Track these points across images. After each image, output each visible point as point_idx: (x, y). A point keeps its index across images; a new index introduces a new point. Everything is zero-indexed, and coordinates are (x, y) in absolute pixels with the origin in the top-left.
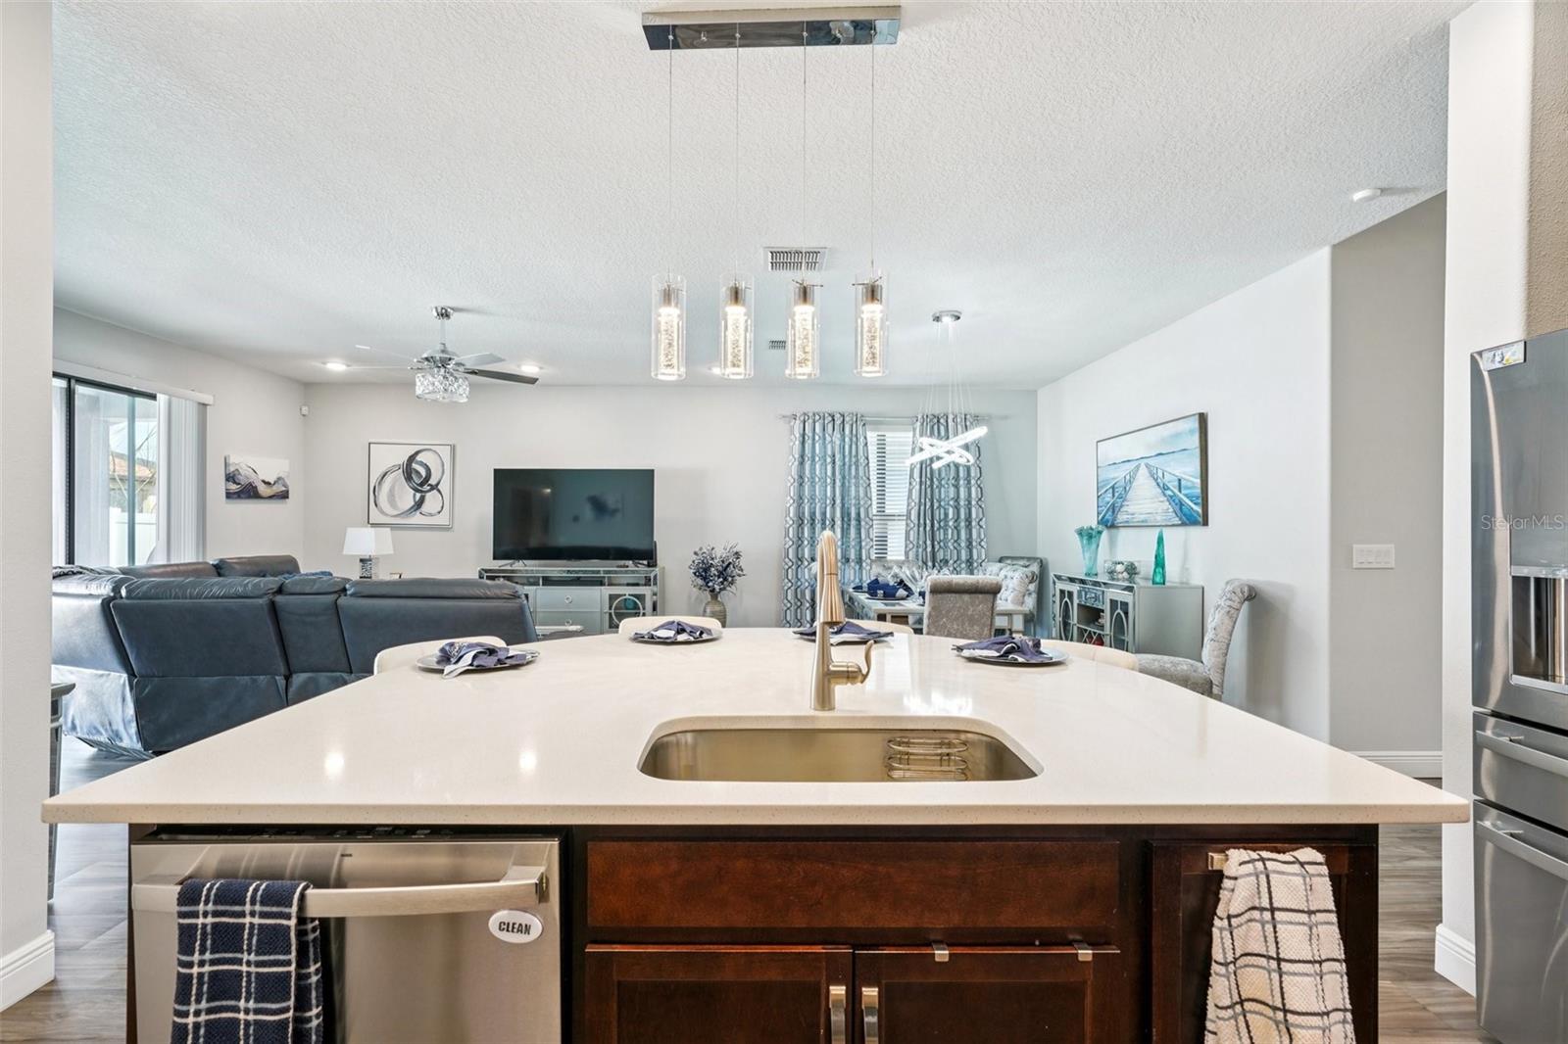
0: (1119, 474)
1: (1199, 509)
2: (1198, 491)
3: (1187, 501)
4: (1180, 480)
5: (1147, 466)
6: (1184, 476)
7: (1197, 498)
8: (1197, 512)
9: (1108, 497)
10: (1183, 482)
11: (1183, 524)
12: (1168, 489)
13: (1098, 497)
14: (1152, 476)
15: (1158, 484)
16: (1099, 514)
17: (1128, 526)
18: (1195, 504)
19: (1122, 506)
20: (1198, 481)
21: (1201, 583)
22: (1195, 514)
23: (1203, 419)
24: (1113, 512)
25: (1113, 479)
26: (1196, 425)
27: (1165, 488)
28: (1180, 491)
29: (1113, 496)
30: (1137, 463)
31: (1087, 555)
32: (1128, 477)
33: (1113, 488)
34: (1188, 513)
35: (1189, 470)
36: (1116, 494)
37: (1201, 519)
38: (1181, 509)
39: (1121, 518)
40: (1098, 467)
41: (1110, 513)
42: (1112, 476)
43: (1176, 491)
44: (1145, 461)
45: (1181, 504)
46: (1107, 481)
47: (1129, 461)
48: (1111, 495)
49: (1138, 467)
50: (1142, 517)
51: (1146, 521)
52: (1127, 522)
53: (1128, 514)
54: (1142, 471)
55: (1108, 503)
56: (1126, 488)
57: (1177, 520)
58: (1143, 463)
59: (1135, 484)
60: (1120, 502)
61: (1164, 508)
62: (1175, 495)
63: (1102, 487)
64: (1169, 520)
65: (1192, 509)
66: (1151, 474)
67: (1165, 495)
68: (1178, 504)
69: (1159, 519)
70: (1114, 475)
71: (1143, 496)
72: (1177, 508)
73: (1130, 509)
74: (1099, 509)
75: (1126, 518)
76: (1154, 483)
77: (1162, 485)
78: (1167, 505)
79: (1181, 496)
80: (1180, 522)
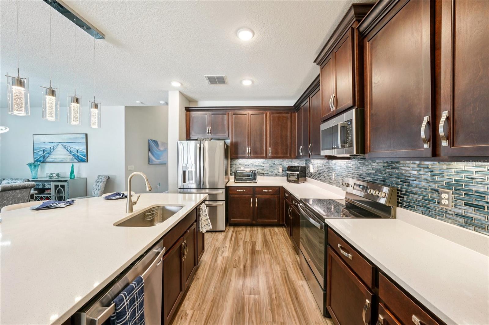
0: (48, 146)
1: (86, 158)
2: (85, 153)
3: (80, 155)
4: (77, 150)
5: (62, 145)
7: (85, 155)
8: (85, 159)
9: (41, 153)
10: (79, 151)
11: (79, 162)
12: (72, 152)
13: (34, 153)
14: (64, 148)
15: (68, 151)
16: (34, 158)
17: (52, 162)
18: (84, 157)
19: (49, 156)
20: (85, 151)
21: (86, 177)
22: (83, 159)
23: (86, 135)
24: (44, 157)
26: (84, 136)
27: (71, 152)
28: (78, 153)
29: (44, 153)
30: (57, 144)
31: (34, 172)
32: (52, 148)
33: (44, 150)
34: (81, 159)
35: (82, 148)
36: (45, 153)
37: (86, 161)
38: (78, 158)
39: (48, 160)
40: (33, 143)
42: (43, 147)
43: (76, 153)
44: (62, 144)
45: (78, 156)
46: (40, 148)
47: (52, 143)
48: (43, 152)
49: (58, 145)
50: (60, 160)
51: (62, 161)
52: (52, 161)
53: (52, 158)
54: (60, 147)
55: (41, 155)
56: (51, 151)
57: (76, 161)
58: (60, 144)
59: (56, 150)
60: (47, 155)
61: (69, 157)
62: (75, 154)
63: (37, 150)
64: (73, 161)
65: (83, 158)
66: (65, 148)
67: (71, 154)
68: (77, 157)
69: (68, 160)
70: (44, 146)
71: (60, 154)
72: (77, 158)
73: (54, 157)
74: (35, 157)
75: (51, 160)
76: (66, 150)
77: (69, 151)
78: (72, 156)
79: (78, 154)
80: (78, 161)
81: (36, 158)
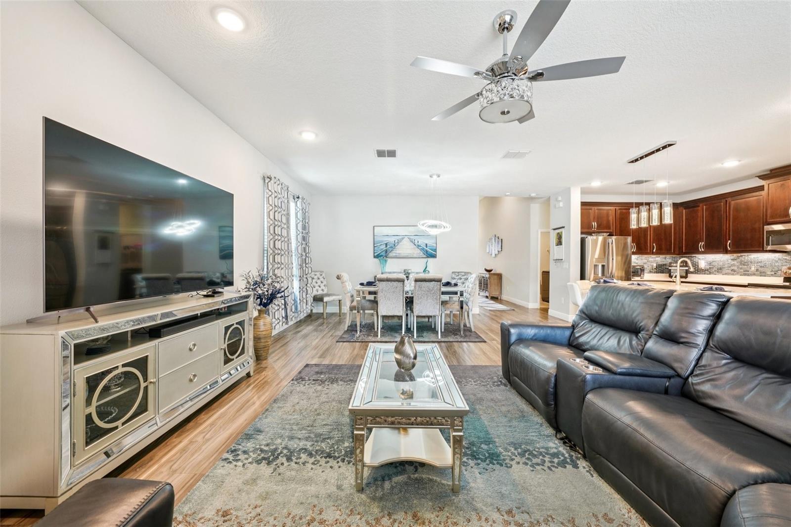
0: (392, 240)
4: (426, 244)
5: (408, 238)
9: (383, 247)
10: (428, 245)
11: (428, 257)
12: (420, 246)
15: (415, 245)
16: (374, 253)
19: (392, 251)
25: (386, 241)
29: (386, 247)
32: (396, 241)
33: (386, 244)
36: (388, 246)
39: (391, 255)
40: (374, 236)
41: (384, 253)
43: (425, 248)
45: (427, 251)
46: (382, 241)
49: (403, 239)
53: (396, 253)
54: (406, 240)
55: (382, 249)
56: (395, 245)
57: (425, 256)
58: (406, 237)
59: (401, 243)
60: (391, 249)
61: (417, 252)
63: (378, 243)
70: (386, 239)
71: (405, 248)
73: (397, 252)
74: (375, 251)
75: (394, 255)
81: (376, 253)
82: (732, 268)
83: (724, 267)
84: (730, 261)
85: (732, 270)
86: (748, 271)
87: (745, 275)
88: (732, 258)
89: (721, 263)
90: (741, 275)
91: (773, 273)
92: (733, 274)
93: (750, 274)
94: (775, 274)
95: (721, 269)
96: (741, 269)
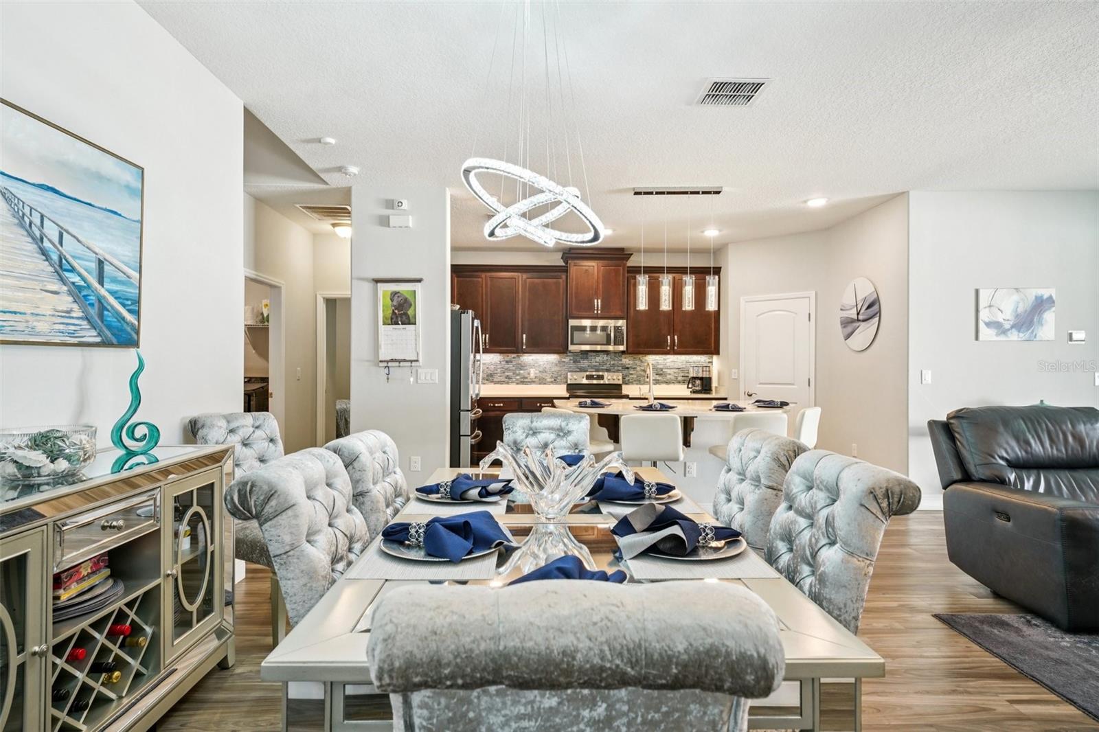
1: (137, 323)
3: (116, 303)
6: (108, 257)
11: (105, 344)
12: (73, 270)
15: (44, 253)
20: (137, 276)
22: (130, 327)
27: (62, 267)
28: (101, 282)
37: (136, 337)
38: (101, 316)
43: (96, 284)
57: (91, 336)
62: (89, 287)
64: (71, 334)
65: (123, 319)
66: (23, 222)
67: (63, 280)
68: (96, 305)
69: (43, 328)
72: (93, 312)
76: (33, 247)
77: (55, 257)
78: (66, 302)
79: (103, 292)
80: (98, 340)
82: (507, 374)
83: (496, 372)
84: (504, 363)
85: (507, 377)
86: (527, 378)
87: (523, 383)
88: (507, 359)
89: (492, 367)
90: (517, 384)
91: (553, 380)
92: (508, 383)
93: (529, 382)
94: (555, 381)
95: (491, 375)
96: (518, 375)
